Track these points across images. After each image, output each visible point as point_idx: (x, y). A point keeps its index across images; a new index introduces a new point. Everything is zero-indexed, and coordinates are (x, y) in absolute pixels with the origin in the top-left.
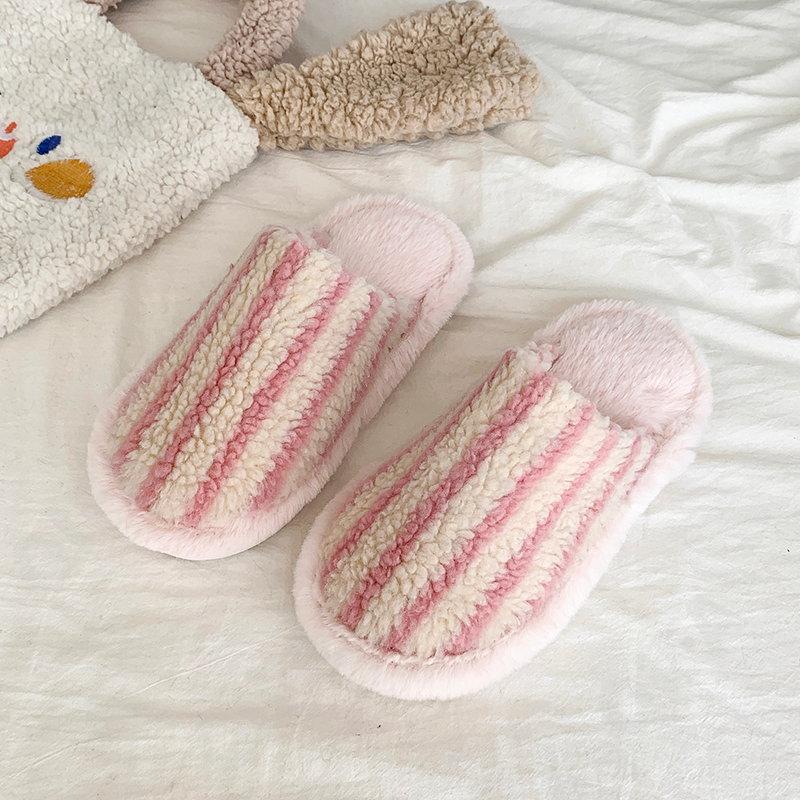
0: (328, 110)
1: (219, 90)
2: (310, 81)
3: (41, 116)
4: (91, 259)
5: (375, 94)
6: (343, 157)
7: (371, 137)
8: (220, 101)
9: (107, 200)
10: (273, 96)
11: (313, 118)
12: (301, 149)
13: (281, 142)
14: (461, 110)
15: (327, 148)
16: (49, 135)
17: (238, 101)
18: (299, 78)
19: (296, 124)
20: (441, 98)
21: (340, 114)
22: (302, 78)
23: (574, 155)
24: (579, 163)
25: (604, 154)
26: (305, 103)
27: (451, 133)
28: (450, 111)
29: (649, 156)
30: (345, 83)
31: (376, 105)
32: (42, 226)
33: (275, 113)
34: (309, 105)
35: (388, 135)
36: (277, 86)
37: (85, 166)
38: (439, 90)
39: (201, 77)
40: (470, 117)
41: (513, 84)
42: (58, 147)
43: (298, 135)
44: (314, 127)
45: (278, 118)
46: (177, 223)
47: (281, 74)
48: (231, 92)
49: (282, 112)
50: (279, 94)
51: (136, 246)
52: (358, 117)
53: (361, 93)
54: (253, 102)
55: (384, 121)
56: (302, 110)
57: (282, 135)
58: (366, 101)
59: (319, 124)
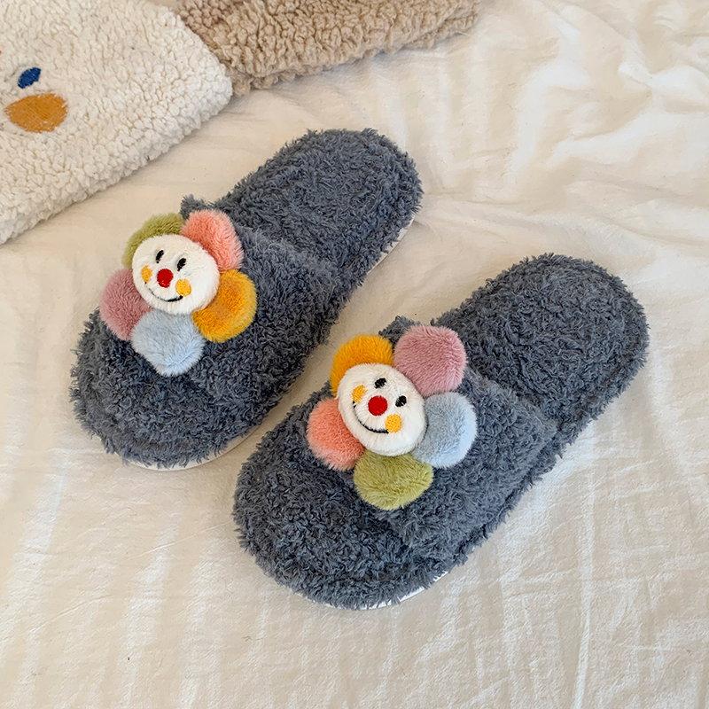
0: (300, 40)
2: (280, 18)
7: (343, 57)
17: (214, 48)
26: (278, 37)
31: (340, 25)
33: (253, 53)
34: (282, 38)
36: (252, 29)
39: (181, 24)
45: (256, 57)
46: (144, 162)
47: (254, 14)
48: (207, 39)
49: (259, 51)
50: (255, 37)
51: (100, 181)
52: (327, 41)
53: (326, 19)
54: (229, 47)
55: (350, 39)
56: (276, 43)
57: (259, 76)
58: (333, 25)
59: (293, 54)
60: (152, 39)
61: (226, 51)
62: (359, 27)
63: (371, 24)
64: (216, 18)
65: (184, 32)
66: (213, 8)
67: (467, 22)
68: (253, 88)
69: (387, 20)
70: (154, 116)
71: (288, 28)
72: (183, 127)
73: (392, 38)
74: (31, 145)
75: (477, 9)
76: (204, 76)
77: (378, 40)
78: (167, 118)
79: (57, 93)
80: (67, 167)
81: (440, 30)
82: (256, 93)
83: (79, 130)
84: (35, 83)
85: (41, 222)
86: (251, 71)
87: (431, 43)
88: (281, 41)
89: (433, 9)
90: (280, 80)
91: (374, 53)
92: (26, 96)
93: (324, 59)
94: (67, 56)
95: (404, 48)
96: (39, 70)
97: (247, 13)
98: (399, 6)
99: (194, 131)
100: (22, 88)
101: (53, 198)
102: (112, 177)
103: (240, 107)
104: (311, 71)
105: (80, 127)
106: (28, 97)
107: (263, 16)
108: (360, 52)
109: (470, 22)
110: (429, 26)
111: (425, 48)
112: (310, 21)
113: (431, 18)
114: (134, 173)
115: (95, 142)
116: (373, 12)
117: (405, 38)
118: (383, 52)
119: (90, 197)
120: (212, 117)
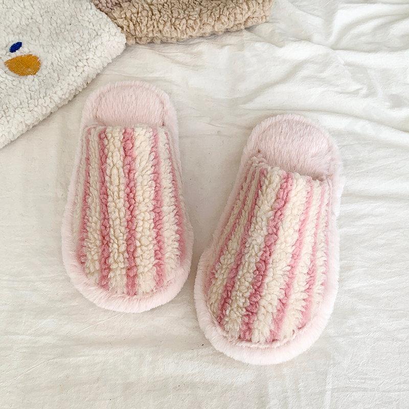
0: (162, 22)
1: (104, 14)
2: (151, 7)
3: (11, 32)
4: (42, 108)
5: (186, 12)
6: (170, 46)
7: (185, 35)
8: (105, 20)
9: (48, 76)
10: (132, 16)
11: (154, 27)
12: (148, 43)
13: (138, 40)
14: (232, 19)
15: (162, 42)
16: (15, 42)
17: (114, 19)
18: (146, 6)
19: (145, 30)
20: (221, 13)
21: (168, 24)
22: (147, 5)
23: (292, 41)
24: (295, 45)
25: (308, 39)
26: (150, 19)
27: (227, 31)
28: (226, 20)
29: (332, 39)
30: (170, 7)
31: (187, 18)
32: (15, 91)
33: (134, 25)
34: (151, 20)
35: (194, 34)
36: (134, 11)
37: (36, 58)
38: (220, 9)
39: (94, 7)
40: (237, 23)
41: (259, 4)
42: (21, 48)
43: (146, 36)
44: (155, 32)
46: (85, 86)
47: (136, 4)
48: (110, 15)
49: (138, 24)
50: (136, 15)
51: (64, 99)
53: (179, 12)
55: (192, 27)
58: (182, 17)
60: (80, 18)
61: (120, 21)
62: (198, 21)
63: (205, 19)
64: (114, 3)
65: (96, 12)
70: (88, 57)
71: (156, 14)
79: (33, 54)
86: (134, 34)
88: (151, 22)
102: (69, 96)
112: (170, 12)
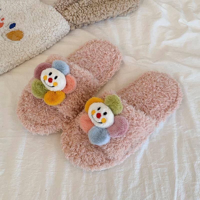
1: (60, 14)
17: (65, 16)
36: (75, 11)
39: (55, 10)
45: (77, 19)
46: (46, 49)
47: (76, 7)
48: (63, 14)
49: (77, 17)
50: (76, 13)
51: (33, 54)
52: (97, 14)
53: (96, 8)
54: (69, 16)
55: (103, 14)
56: (82, 15)
57: (77, 24)
58: (98, 10)
59: (87, 18)
60: (47, 14)
61: (68, 17)
62: (105, 10)
63: (108, 9)
64: (65, 8)
65: (56, 13)
66: (64, 5)
67: (135, 8)
68: (76, 28)
69: (113, 8)
70: (48, 36)
71: (85, 11)
72: (56, 39)
73: (115, 13)
74: (14, 44)
75: (138, 5)
76: (62, 24)
77: (111, 14)
78: (52, 36)
79: (20, 30)
80: (24, 50)
81: (128, 11)
82: (77, 29)
83: (27, 40)
84: (14, 27)
85: (17, 66)
86: (75, 23)
87: (125, 15)
88: (84, 14)
89: (126, 5)
90: (83, 26)
91: (110, 17)
92: (11, 31)
93: (96, 19)
94: (23, 20)
95: (118, 16)
96: (15, 24)
97: (74, 7)
98: (116, 4)
99: (60, 40)
100: (10, 29)
101: (21, 59)
102: (37, 53)
103: (72, 33)
104: (92, 23)
105: (28, 39)
106: (13, 31)
107: (78, 7)
108: (106, 17)
109: (136, 8)
110: (125, 10)
111: (124, 16)
112: (92, 9)
113: (125, 7)
114: (43, 52)
115: (32, 43)
116: (109, 6)
117: (118, 13)
118: (112, 17)
119: (31, 59)
120: (64, 36)
